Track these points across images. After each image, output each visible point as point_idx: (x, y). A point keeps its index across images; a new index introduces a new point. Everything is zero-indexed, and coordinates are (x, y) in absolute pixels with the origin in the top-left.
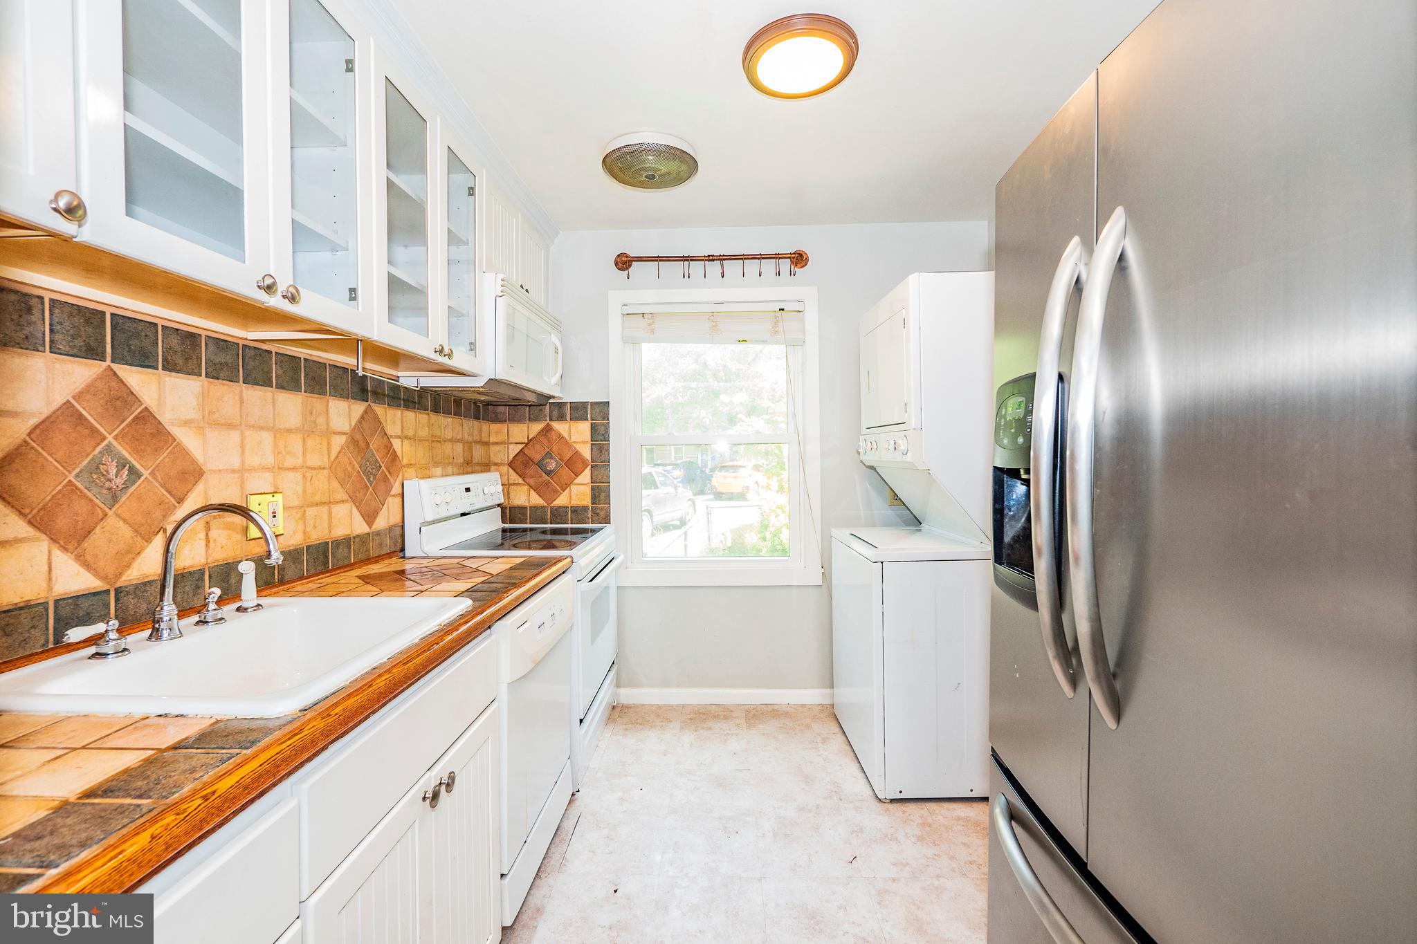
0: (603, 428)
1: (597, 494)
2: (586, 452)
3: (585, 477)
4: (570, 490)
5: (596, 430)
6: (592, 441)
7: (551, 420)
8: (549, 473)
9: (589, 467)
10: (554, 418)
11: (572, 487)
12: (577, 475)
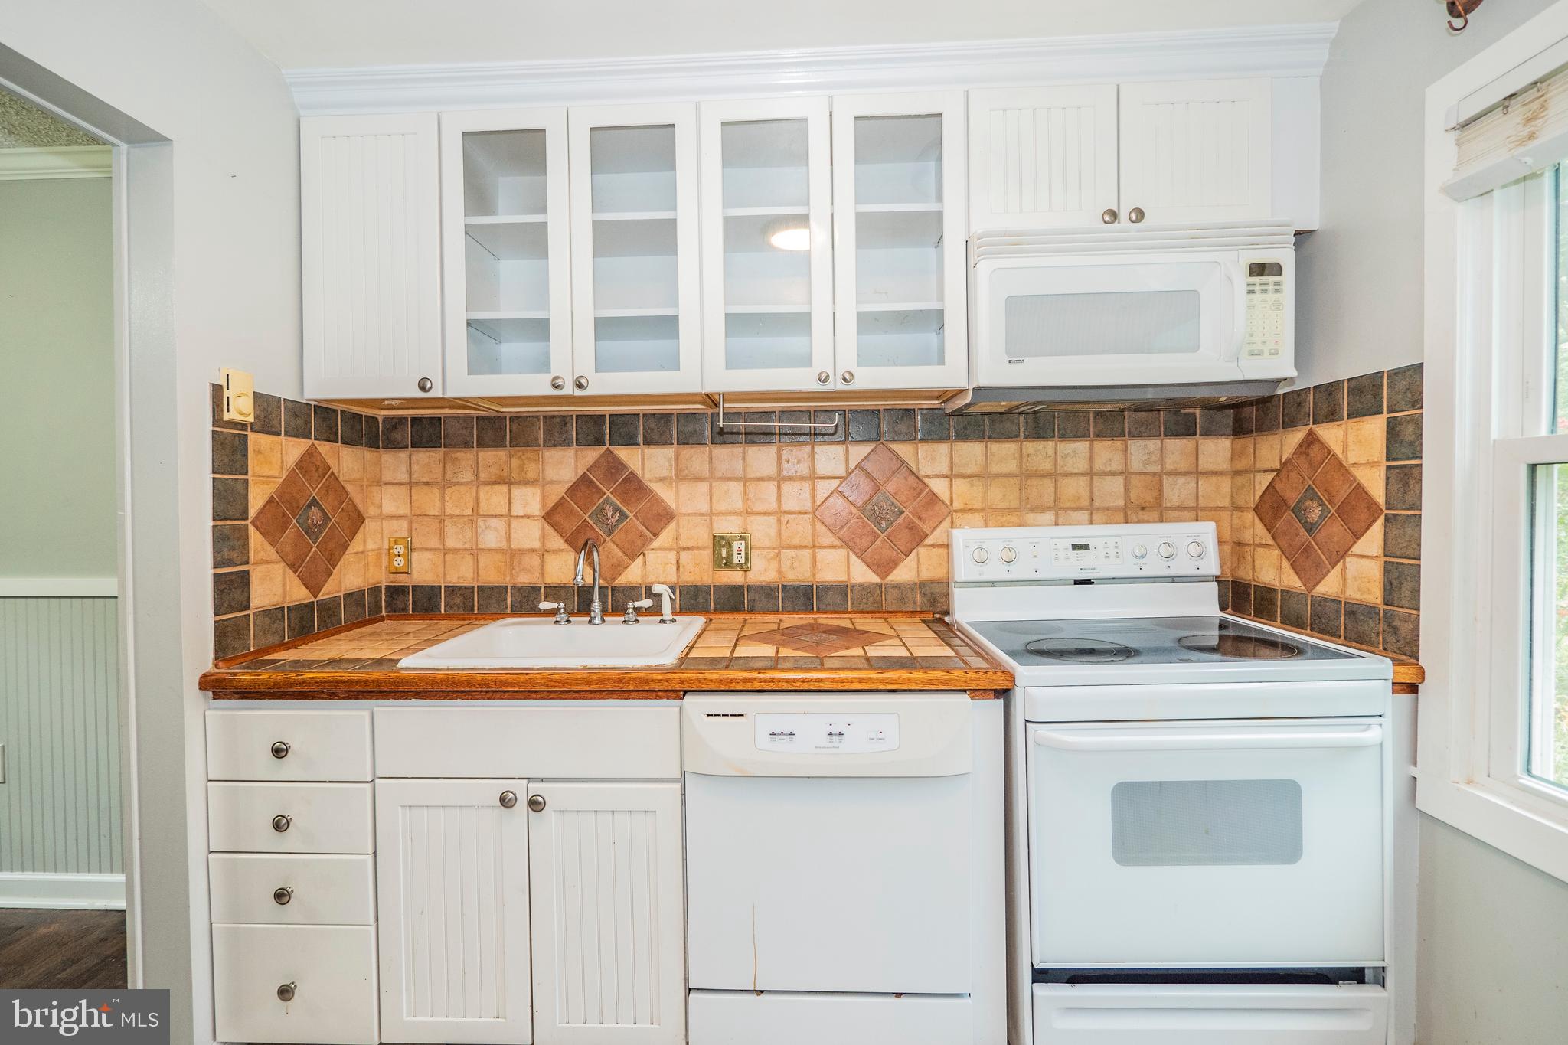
0: (1411, 428)
1: (1395, 583)
2: (1375, 484)
3: (1373, 541)
4: (1345, 568)
5: (1397, 434)
6: (1388, 459)
7: (1315, 422)
8: (1310, 528)
9: (1381, 520)
10: (1321, 417)
11: (1348, 559)
12: (1357, 536)
